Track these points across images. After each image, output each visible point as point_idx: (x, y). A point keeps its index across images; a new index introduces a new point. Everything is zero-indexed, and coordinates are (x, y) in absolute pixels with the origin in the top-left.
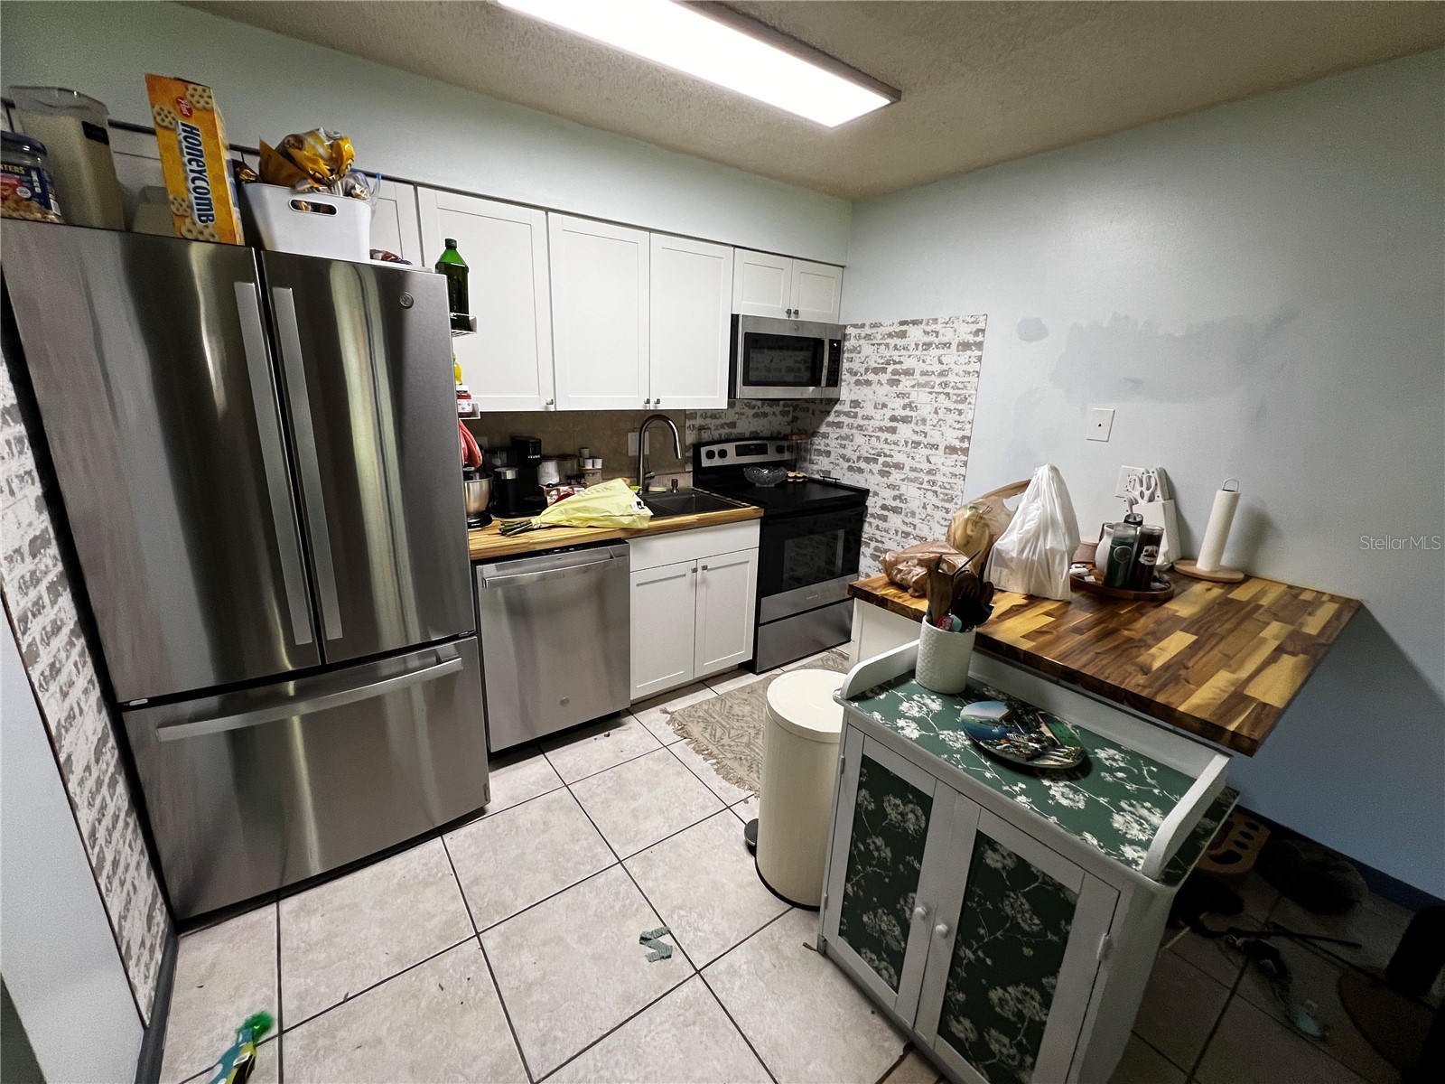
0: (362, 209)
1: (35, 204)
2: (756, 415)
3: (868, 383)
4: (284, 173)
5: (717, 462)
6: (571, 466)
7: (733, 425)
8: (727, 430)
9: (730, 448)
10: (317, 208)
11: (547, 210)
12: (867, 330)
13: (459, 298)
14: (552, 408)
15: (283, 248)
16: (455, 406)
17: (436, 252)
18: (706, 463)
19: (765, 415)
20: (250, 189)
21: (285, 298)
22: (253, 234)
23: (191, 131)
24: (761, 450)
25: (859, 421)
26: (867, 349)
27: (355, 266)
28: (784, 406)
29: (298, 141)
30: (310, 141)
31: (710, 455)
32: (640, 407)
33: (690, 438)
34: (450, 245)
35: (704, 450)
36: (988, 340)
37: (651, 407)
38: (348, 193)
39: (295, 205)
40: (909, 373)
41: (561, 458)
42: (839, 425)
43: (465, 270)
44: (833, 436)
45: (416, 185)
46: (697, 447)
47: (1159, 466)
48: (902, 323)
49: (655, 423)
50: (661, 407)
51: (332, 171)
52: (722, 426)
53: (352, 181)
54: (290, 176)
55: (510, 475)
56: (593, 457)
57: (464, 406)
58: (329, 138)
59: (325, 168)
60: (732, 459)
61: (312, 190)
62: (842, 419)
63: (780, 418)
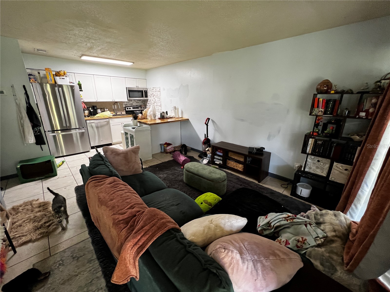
0: (68, 78)
1: (35, 81)
2: (136, 103)
3: (151, 97)
4: (58, 75)
5: (129, 110)
6: (103, 110)
7: (132, 104)
8: (131, 105)
9: (131, 108)
10: (62, 79)
11: (93, 75)
12: (150, 89)
13: (80, 87)
14: (97, 101)
15: (59, 84)
16: (81, 100)
17: (77, 82)
18: (127, 110)
19: (138, 102)
20: (55, 77)
21: (60, 89)
22: (56, 83)
23: (49, 73)
24: (138, 108)
25: (151, 103)
26: (150, 92)
27: (67, 85)
28: (142, 101)
29: (60, 72)
30: (61, 72)
31: (128, 109)
32: (112, 101)
33: (124, 106)
34: (79, 81)
35: (126, 108)
36: (161, 90)
37: (114, 101)
38: (66, 77)
39: (60, 78)
40: (154, 95)
41: (101, 109)
42: (149, 103)
43: (81, 84)
44: (149, 105)
45: (74, 73)
46: (125, 107)
47: (175, 105)
48: (153, 88)
49: (116, 104)
50: (115, 101)
51: (64, 74)
52: (130, 104)
53: (66, 75)
54: (59, 75)
55: (92, 110)
56: (106, 109)
57: (83, 100)
58: (63, 71)
59: (63, 74)
60: (132, 109)
61: (62, 77)
62: (149, 102)
63: (141, 103)
